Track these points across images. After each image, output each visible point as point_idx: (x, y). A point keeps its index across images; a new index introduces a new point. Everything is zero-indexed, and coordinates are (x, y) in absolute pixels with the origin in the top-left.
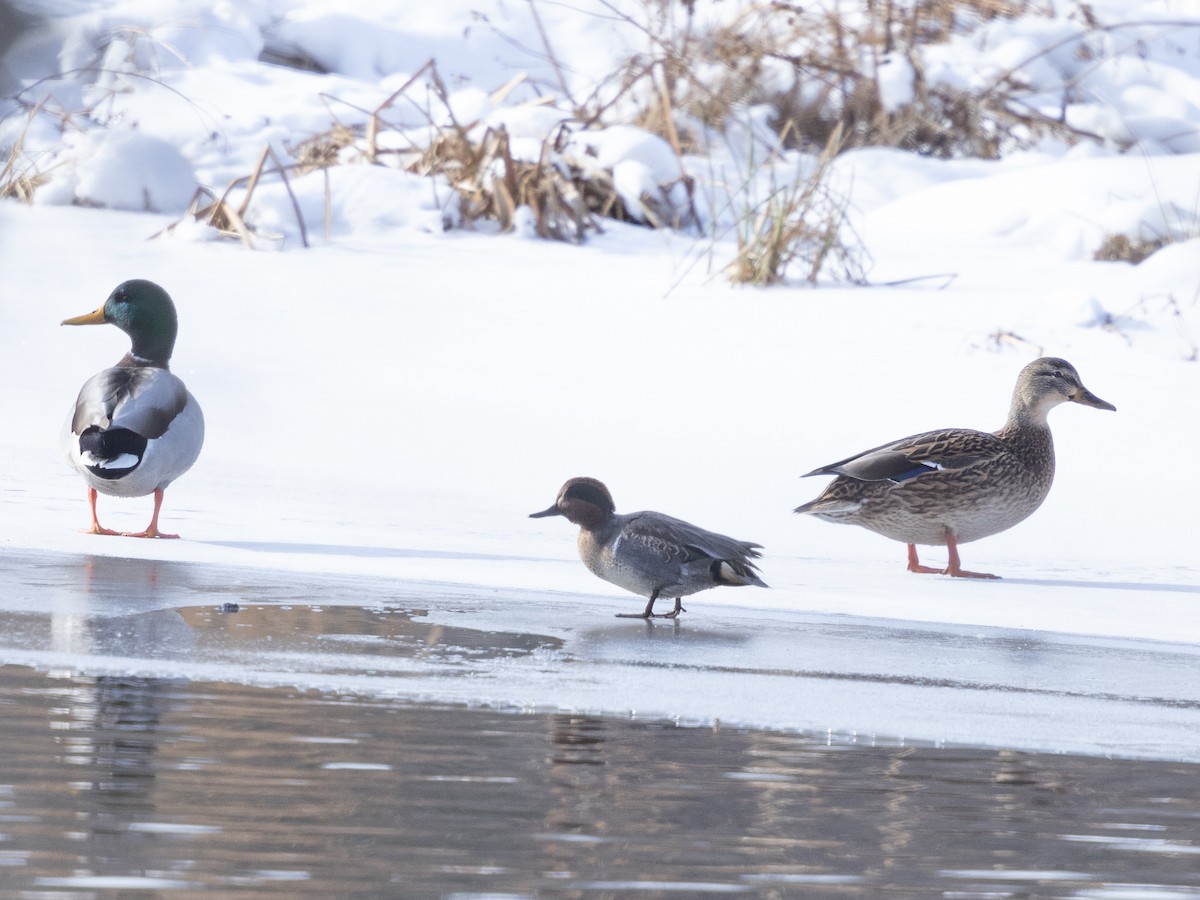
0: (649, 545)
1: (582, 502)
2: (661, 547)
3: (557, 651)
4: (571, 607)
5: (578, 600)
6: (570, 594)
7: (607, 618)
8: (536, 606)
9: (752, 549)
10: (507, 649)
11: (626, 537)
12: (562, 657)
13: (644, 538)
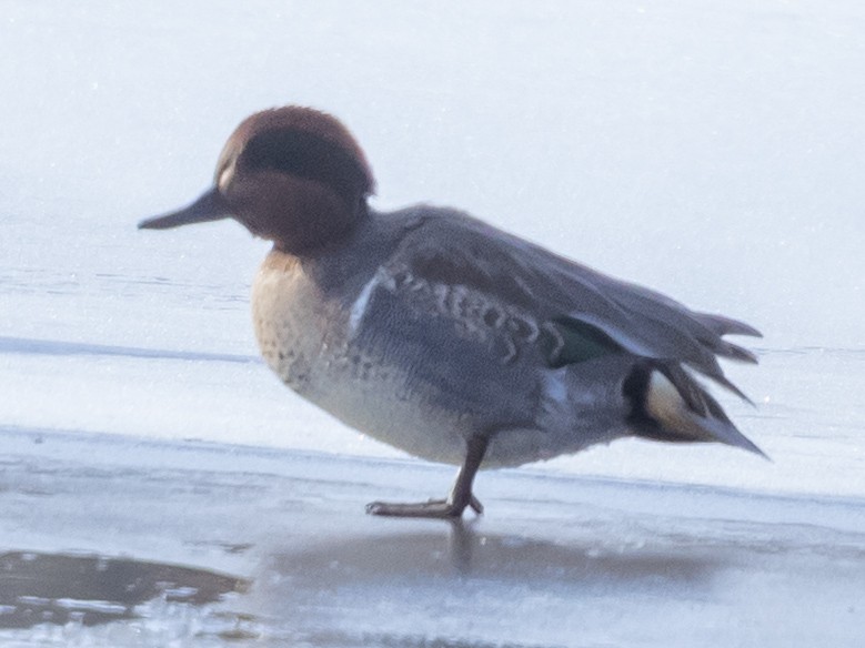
0: (456, 310)
1: (283, 178)
2: (490, 318)
3: (207, 609)
4: (247, 487)
5: (264, 465)
6: (243, 450)
7: (347, 517)
8: (146, 482)
9: (728, 338)
10: (68, 602)
11: (391, 284)
12: (221, 626)
13: (442, 291)
